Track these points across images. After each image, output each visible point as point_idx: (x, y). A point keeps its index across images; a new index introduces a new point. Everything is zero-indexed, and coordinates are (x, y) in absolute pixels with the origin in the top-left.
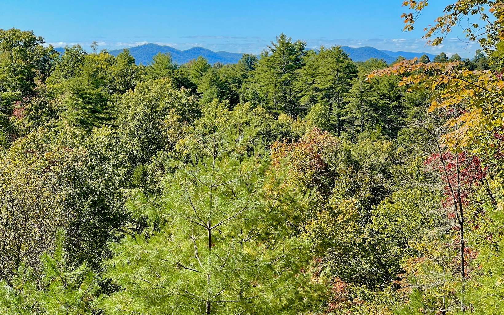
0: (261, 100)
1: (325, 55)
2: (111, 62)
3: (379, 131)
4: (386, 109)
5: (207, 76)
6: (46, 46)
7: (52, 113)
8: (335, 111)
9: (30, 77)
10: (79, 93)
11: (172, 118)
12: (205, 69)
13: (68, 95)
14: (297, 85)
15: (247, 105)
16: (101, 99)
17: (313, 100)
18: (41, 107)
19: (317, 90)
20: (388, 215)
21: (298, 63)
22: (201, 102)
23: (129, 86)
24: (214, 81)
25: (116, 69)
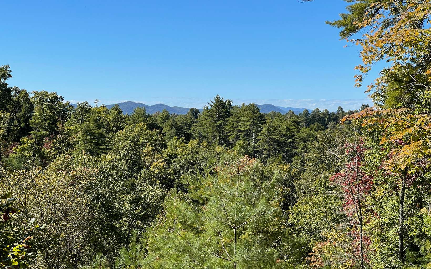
0: (204, 138)
1: (245, 108)
2: (107, 112)
3: (280, 158)
4: (285, 144)
5: (169, 122)
6: (64, 102)
7: (70, 146)
8: (251, 145)
9: (55, 122)
10: (87, 132)
11: (148, 149)
12: (167, 117)
13: (80, 134)
14: (228, 127)
15: (196, 141)
16: (101, 136)
17: (237, 138)
18: (63, 141)
19: (240, 131)
20: (300, 213)
21: (227, 114)
22: (165, 138)
23: (119, 128)
24: (174, 125)
25: (110, 117)
